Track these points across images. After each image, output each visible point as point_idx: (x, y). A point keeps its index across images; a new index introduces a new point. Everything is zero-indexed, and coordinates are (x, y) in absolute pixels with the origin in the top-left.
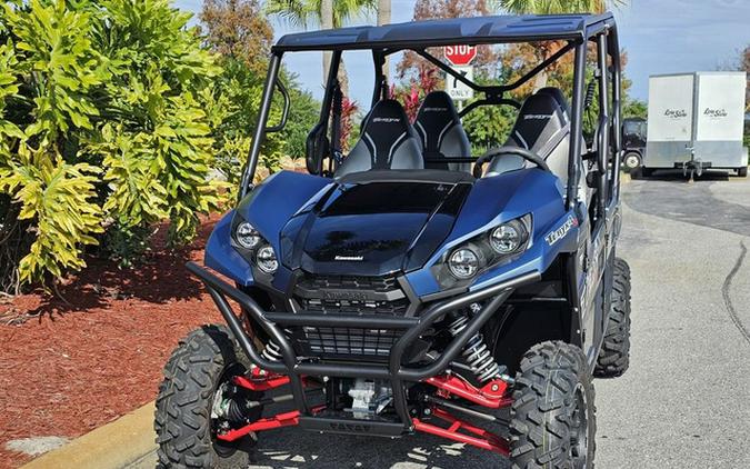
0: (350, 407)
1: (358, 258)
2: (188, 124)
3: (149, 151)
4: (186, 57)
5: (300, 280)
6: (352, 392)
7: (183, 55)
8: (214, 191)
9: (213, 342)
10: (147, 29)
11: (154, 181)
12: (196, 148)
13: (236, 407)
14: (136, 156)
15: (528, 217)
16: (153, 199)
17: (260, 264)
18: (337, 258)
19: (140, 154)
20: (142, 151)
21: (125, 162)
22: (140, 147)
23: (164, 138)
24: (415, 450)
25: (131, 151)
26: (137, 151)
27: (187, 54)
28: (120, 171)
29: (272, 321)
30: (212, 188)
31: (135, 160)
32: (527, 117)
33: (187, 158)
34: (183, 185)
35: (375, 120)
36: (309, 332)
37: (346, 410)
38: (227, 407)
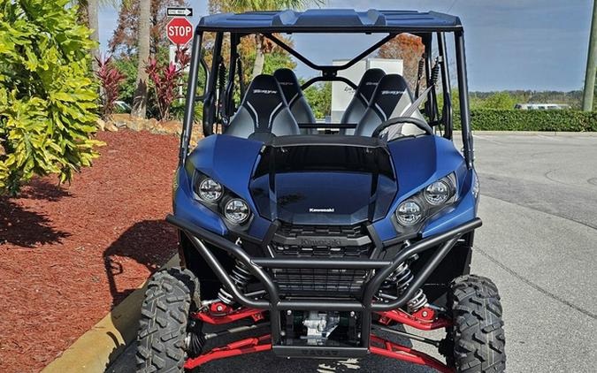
0: (306, 334)
1: (330, 210)
2: (77, 90)
3: (43, 113)
4: (70, 31)
5: (279, 230)
6: (306, 322)
7: (67, 29)
8: (89, 148)
9: (183, 284)
10: (38, 5)
11: (49, 141)
12: (85, 111)
13: (196, 339)
14: (31, 118)
15: (452, 175)
16: (48, 156)
17: (228, 215)
18: (311, 210)
19: (35, 116)
20: (36, 113)
21: (22, 123)
22: (35, 110)
23: (63, 102)
24: (321, 366)
25: (26, 113)
26: (32, 114)
27: (70, 29)
28: (19, 131)
29: (259, 265)
30: (89, 146)
31: (31, 121)
32: (384, 93)
33: (77, 121)
34: (70, 143)
35: (255, 91)
36: (277, 273)
37: (302, 337)
38: (188, 339)
